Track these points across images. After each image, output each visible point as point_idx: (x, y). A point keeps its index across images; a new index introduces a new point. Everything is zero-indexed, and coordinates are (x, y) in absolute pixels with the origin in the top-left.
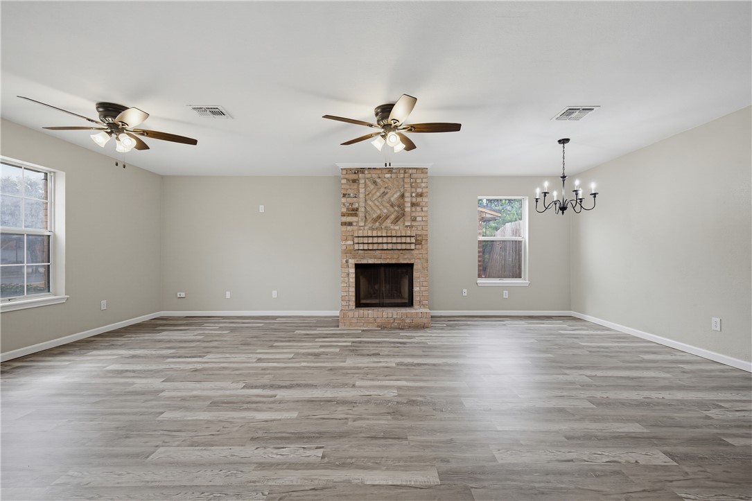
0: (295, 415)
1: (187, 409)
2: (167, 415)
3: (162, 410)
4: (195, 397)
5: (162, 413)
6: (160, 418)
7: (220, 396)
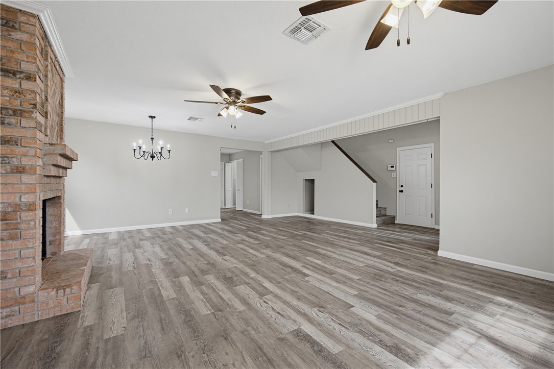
0: (308, 258)
1: (345, 276)
2: (356, 277)
3: (358, 281)
4: (338, 282)
5: (358, 279)
6: (360, 277)
7: (325, 276)
